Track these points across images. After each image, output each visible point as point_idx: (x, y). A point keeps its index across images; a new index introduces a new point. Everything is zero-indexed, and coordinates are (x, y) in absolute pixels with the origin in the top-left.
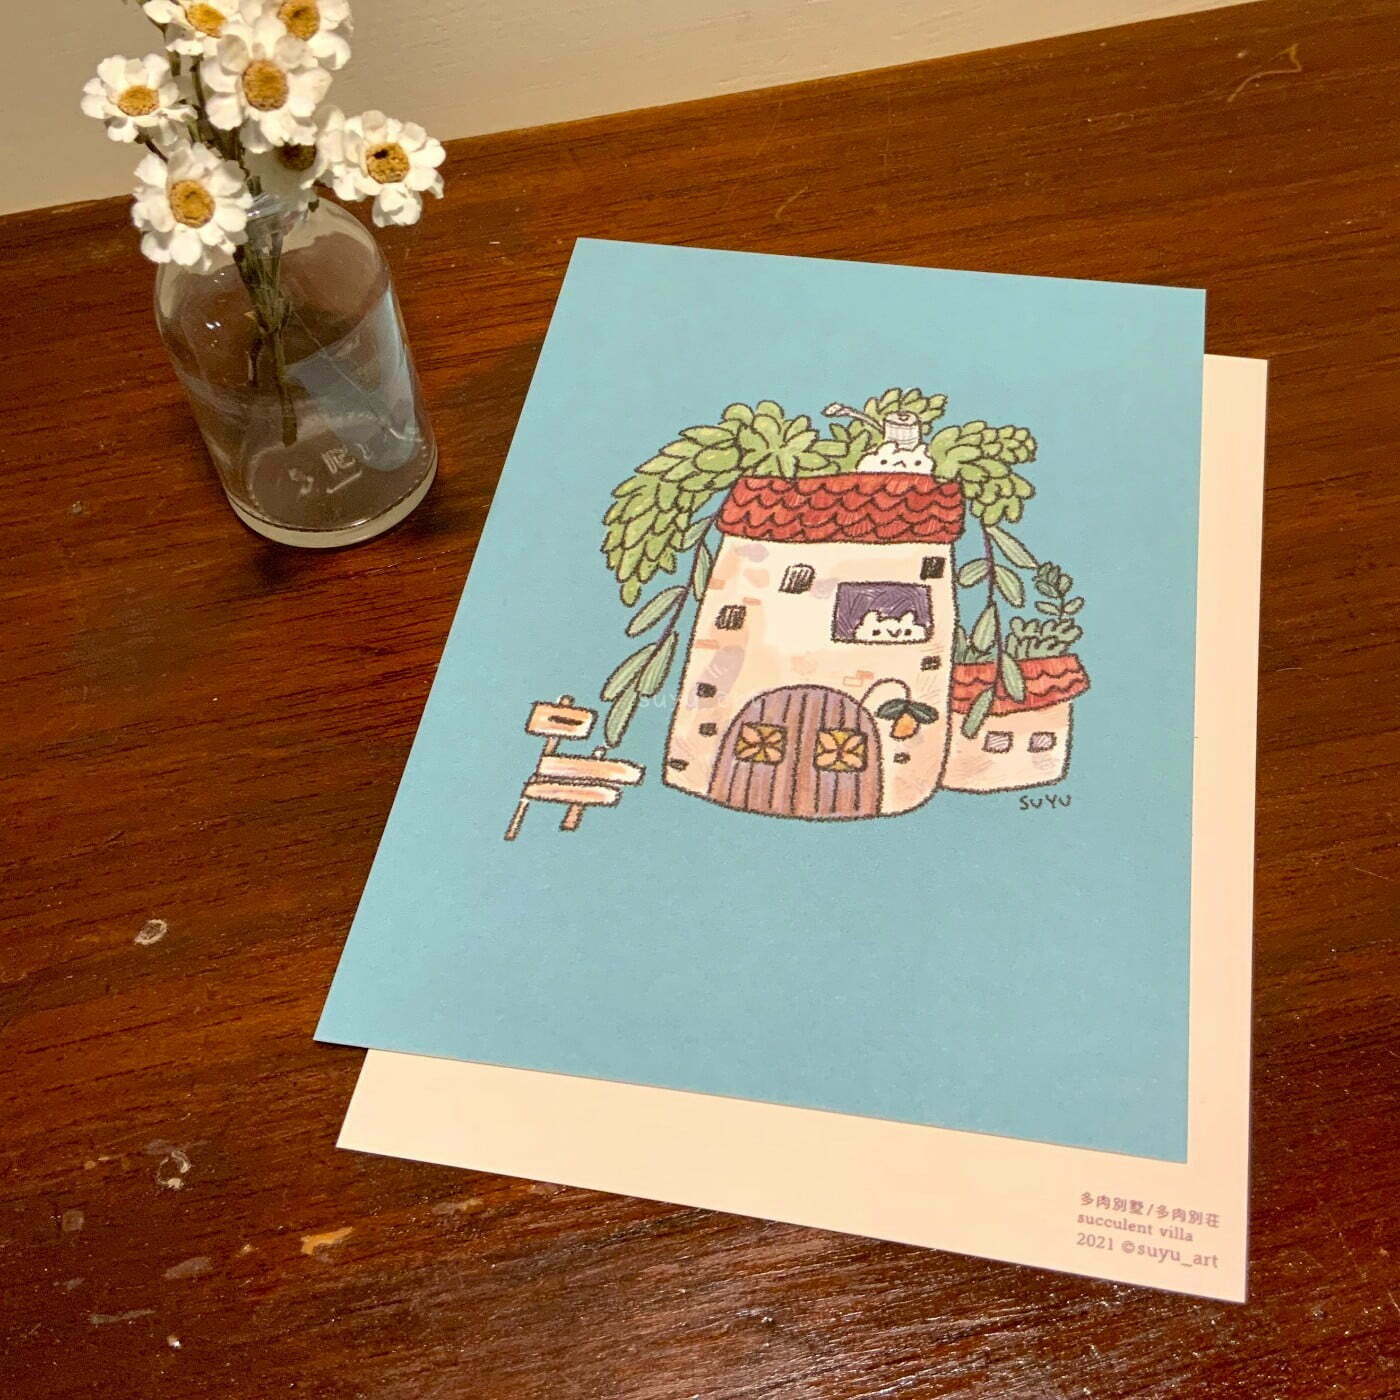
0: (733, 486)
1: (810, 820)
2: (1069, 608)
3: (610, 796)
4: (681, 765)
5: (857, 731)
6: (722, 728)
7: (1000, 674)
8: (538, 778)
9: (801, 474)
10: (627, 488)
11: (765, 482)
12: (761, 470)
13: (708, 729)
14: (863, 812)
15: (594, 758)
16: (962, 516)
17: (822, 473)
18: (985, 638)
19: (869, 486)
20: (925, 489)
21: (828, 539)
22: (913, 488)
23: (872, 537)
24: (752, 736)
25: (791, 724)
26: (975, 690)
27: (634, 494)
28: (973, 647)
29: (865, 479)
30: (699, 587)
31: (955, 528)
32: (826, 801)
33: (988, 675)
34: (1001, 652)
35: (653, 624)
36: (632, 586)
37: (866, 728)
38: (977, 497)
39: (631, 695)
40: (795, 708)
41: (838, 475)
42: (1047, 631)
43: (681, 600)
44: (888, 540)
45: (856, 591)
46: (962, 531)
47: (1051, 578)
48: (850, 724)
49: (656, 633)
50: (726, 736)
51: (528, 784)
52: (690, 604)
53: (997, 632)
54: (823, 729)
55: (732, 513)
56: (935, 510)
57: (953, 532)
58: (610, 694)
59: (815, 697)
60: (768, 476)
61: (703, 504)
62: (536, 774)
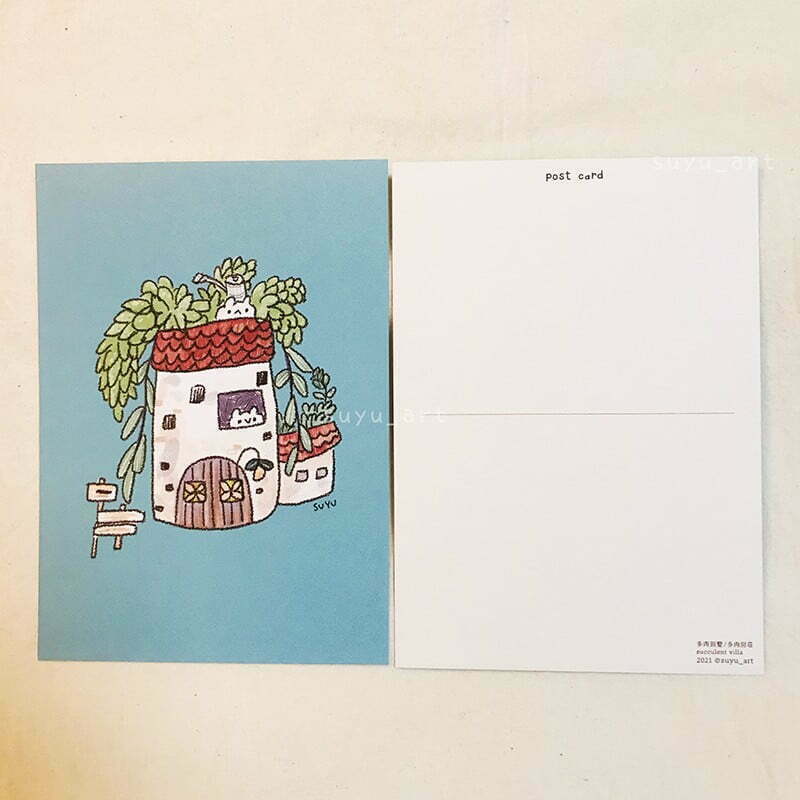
0: (155, 338)
1: (222, 529)
2: (329, 395)
3: (132, 529)
4: (160, 509)
5: (238, 479)
6: (176, 487)
7: (300, 437)
8: (98, 524)
9: (189, 326)
10: (103, 347)
11: (171, 333)
12: (168, 327)
13: (169, 488)
14: (245, 522)
15: (120, 510)
16: (273, 343)
17: (199, 323)
18: (290, 418)
19: (224, 328)
20: (252, 328)
21: (208, 367)
22: (246, 328)
23: (230, 363)
24: (190, 488)
25: (207, 480)
26: (289, 449)
27: (107, 351)
28: (286, 424)
29: (222, 325)
30: (151, 406)
31: (270, 352)
32: (228, 519)
33: (294, 440)
34: (299, 425)
35: (133, 431)
36: (118, 409)
37: (242, 477)
38: (279, 329)
39: (130, 473)
40: (207, 470)
41: (207, 324)
42: (320, 410)
43: (143, 414)
44: (238, 364)
45: (226, 397)
46: (274, 353)
47: (319, 376)
48: (234, 476)
49: (135, 436)
50: (178, 490)
51: (95, 528)
52: (148, 416)
53: (297, 414)
54: (222, 480)
55: (159, 357)
56: (259, 341)
57: (268, 355)
58: (121, 475)
59: (216, 462)
60: (172, 329)
61: (143, 352)
62: (98, 522)
